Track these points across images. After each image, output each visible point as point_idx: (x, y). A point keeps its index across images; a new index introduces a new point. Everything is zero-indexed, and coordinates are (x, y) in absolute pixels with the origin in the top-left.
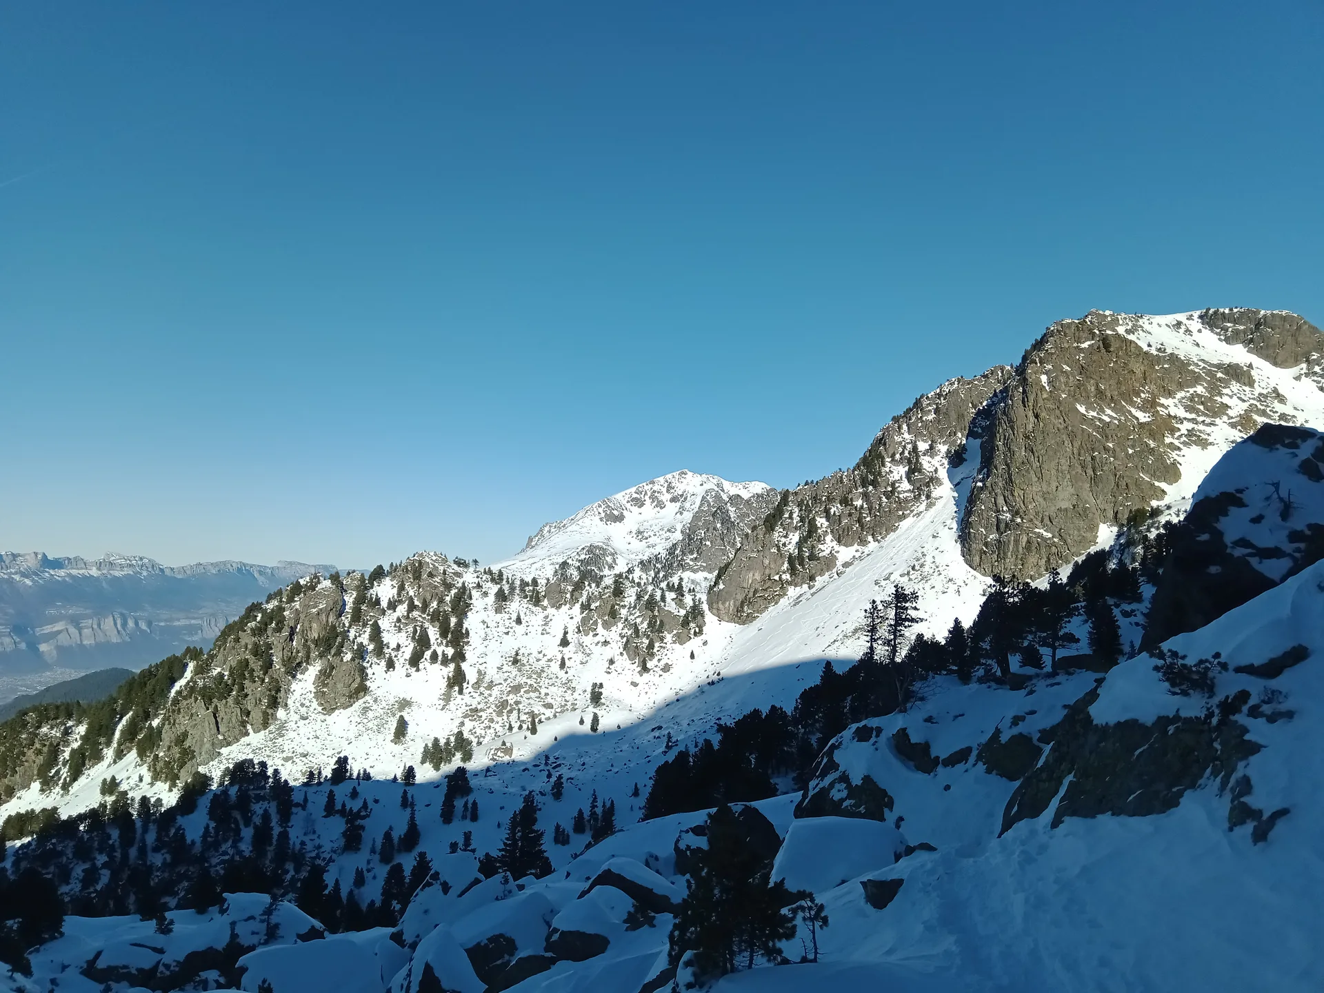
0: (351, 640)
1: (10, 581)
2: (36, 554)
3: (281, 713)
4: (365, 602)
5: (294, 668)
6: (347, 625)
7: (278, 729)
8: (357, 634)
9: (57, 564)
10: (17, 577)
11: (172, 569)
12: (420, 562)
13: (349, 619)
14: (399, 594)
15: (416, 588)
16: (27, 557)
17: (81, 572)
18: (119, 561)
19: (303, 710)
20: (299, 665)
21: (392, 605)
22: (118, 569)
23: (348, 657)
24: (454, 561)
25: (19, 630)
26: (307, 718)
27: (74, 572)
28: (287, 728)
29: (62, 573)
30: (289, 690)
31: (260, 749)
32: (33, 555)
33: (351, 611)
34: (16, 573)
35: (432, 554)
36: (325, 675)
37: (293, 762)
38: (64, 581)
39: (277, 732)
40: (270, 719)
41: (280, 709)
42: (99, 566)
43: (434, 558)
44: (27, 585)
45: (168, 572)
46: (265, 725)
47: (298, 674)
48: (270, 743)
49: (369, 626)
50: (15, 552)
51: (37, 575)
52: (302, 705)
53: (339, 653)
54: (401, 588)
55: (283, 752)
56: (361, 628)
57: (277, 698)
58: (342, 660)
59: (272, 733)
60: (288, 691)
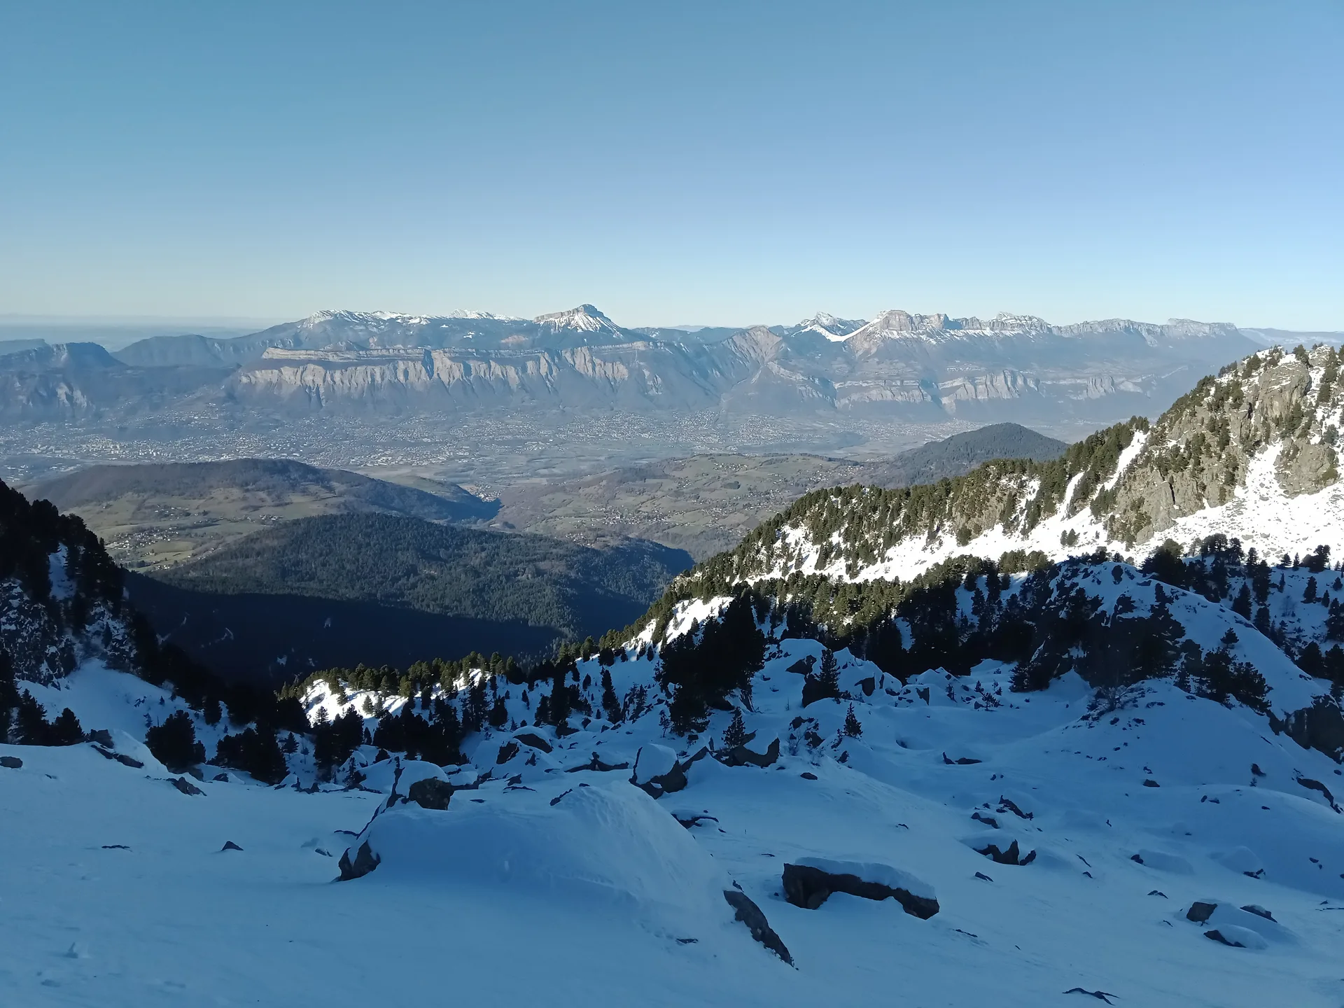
0: (1319, 421)
1: (918, 341)
2: (939, 316)
3: (1238, 491)
4: (1335, 380)
5: (1252, 446)
6: (1314, 404)
7: (1236, 507)
8: (1326, 415)
9: (956, 325)
10: (924, 337)
11: (1059, 328)
13: (1316, 397)
16: (932, 319)
17: (977, 331)
18: (1011, 321)
19: (1263, 491)
20: (1258, 443)
22: (1009, 329)
23: (1316, 440)
25: (925, 384)
26: (1267, 499)
27: (971, 332)
28: (1246, 506)
29: (961, 333)
30: (1247, 469)
31: (1217, 524)
32: (936, 317)
33: (1318, 389)
34: (923, 334)
36: (1287, 458)
37: (1254, 541)
38: (962, 339)
39: (1235, 509)
40: (1228, 495)
41: (1237, 486)
42: (992, 325)
44: (932, 344)
45: (1055, 332)
46: (1222, 501)
47: (1256, 453)
48: (1228, 520)
50: (922, 315)
51: (939, 334)
52: (1262, 485)
53: (1305, 434)
55: (1242, 529)
56: (1330, 408)
57: (1234, 475)
58: (1309, 443)
59: (1230, 510)
60: (1245, 470)
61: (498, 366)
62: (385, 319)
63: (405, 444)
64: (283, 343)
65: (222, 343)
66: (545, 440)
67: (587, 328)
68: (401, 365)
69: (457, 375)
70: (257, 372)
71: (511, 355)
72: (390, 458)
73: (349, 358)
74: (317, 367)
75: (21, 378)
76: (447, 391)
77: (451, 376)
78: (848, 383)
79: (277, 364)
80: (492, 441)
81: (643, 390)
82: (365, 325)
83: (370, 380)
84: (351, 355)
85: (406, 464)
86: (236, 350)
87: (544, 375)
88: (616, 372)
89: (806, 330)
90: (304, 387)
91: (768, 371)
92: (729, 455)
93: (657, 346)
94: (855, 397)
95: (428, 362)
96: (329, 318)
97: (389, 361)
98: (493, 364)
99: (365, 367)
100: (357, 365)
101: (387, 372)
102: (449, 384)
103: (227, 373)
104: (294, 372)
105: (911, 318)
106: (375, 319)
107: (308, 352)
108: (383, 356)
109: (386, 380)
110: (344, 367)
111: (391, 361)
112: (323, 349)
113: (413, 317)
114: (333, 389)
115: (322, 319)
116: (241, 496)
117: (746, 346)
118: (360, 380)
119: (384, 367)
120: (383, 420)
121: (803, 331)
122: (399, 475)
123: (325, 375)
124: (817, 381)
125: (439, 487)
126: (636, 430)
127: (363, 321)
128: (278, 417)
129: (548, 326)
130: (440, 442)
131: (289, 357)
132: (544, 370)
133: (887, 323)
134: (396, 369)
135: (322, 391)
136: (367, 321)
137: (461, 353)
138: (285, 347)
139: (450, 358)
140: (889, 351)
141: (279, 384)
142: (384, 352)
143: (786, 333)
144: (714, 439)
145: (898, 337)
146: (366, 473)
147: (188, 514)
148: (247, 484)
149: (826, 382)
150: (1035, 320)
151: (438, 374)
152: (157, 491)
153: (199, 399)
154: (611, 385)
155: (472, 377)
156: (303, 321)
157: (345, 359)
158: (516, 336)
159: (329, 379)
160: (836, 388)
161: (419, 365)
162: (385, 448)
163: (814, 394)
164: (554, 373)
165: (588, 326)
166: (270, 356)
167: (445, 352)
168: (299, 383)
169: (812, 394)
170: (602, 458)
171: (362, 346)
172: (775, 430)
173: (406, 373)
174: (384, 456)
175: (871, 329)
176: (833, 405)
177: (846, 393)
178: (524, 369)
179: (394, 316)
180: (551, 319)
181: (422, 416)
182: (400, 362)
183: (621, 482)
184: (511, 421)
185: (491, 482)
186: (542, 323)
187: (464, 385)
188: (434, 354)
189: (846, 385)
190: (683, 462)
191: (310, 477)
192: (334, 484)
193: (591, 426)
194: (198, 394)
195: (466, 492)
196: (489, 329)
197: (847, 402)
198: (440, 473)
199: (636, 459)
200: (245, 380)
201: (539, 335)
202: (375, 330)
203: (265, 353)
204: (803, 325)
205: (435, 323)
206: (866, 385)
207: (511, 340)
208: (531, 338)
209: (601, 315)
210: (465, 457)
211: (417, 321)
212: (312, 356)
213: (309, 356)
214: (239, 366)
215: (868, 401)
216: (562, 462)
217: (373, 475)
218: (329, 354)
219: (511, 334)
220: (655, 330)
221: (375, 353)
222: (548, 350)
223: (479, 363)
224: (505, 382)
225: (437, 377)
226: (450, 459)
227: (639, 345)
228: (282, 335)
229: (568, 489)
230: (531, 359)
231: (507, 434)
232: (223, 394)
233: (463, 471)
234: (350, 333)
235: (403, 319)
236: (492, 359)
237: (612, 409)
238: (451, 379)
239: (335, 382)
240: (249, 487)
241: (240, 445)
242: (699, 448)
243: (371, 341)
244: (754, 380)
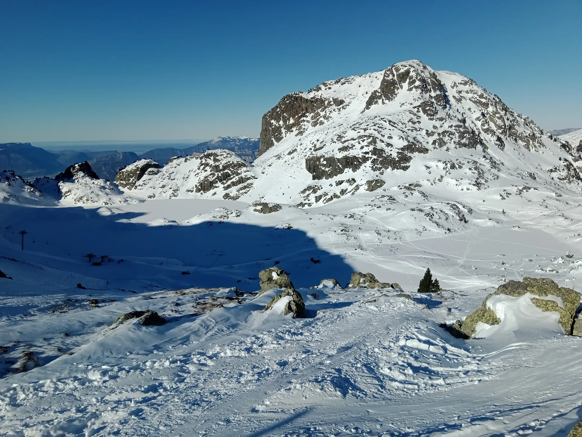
62: (243, 139)
75: (105, 166)
96: (221, 139)
106: (238, 139)
115: (218, 140)
127: (234, 140)
136: (236, 140)
156: (211, 141)
179: (246, 138)
202: (238, 143)
211: (254, 139)
228: (203, 147)
234: (229, 145)
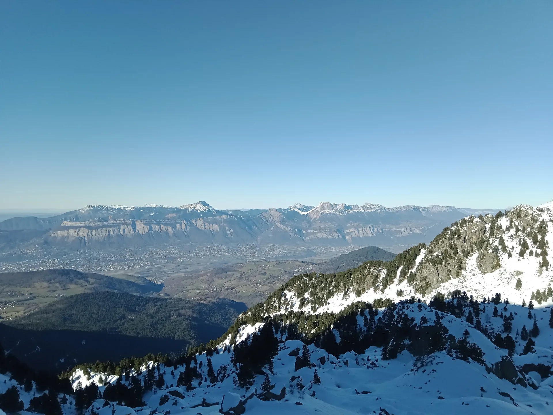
0: (491, 244)
1: (335, 214)
2: (343, 204)
3: (463, 272)
4: (495, 228)
5: (467, 254)
6: (488, 237)
7: (463, 278)
8: (493, 241)
9: (349, 208)
10: (337, 212)
11: (389, 209)
12: (520, 210)
13: (489, 235)
14: (511, 224)
15: (519, 222)
16: (340, 205)
17: (358, 210)
18: (370, 206)
19: (473, 272)
20: (469, 253)
21: (508, 229)
22: (370, 209)
23: (490, 251)
24: (537, 209)
25: (339, 231)
26: (475, 275)
27: (355, 210)
28: (467, 278)
29: (351, 211)
30: (466, 263)
31: (457, 286)
33: (489, 231)
34: (337, 211)
35: (525, 206)
36: (481, 258)
37: (471, 292)
38: (352, 213)
39: (463, 280)
40: (459, 274)
41: (463, 270)
42: (363, 208)
43: (526, 208)
44: (341, 215)
45: (387, 210)
46: (458, 276)
47: (469, 257)
48: (460, 284)
49: (498, 238)
50: (336, 204)
51: (343, 211)
52: (472, 269)
53: (486, 249)
54: (511, 221)
55: (467, 288)
56: (494, 239)
57: (461, 266)
58: (488, 252)
59: (461, 280)
60: (465, 263)
61: (164, 227)
62: (116, 208)
63: (122, 260)
64: (70, 219)
65: (44, 220)
66: (184, 257)
67: (202, 210)
68: (122, 227)
69: (146, 230)
70: (58, 231)
71: (170, 222)
72: (115, 267)
73: (99, 225)
74: (85, 229)
76: (142, 237)
77: (144, 231)
78: (309, 231)
79: (67, 228)
80: (160, 258)
81: (225, 235)
82: (107, 211)
83: (108, 234)
84: (100, 224)
85: (122, 269)
86: (50, 222)
87: (184, 230)
88: (214, 227)
89: (291, 210)
90: (79, 237)
91: (277, 226)
92: (261, 261)
93: (231, 217)
94: (311, 236)
95: (134, 225)
96: (91, 208)
97: (117, 226)
98: (162, 226)
99: (106, 228)
100: (102, 228)
101: (116, 231)
102: (142, 234)
103: (45, 232)
104: (74, 231)
105: (332, 205)
106: (111, 208)
107: (81, 223)
108: (114, 223)
109: (115, 234)
110: (97, 228)
111: (118, 225)
112: (88, 221)
113: (128, 207)
114: (92, 238)
115: (89, 209)
116: (48, 286)
117: (267, 216)
118: (104, 234)
119: (115, 228)
120: (113, 250)
121: (290, 210)
122: (119, 275)
123: (88, 232)
124: (296, 230)
125: (137, 279)
126: (223, 252)
127: (106, 209)
128: (66, 251)
129: (186, 210)
130: (138, 259)
131: (73, 225)
132: (184, 227)
133: (323, 207)
134: (119, 229)
135: (86, 239)
136: (108, 209)
137: (148, 222)
138: (71, 221)
139: (143, 224)
140: (324, 218)
141: (68, 237)
142: (115, 222)
143: (283, 211)
144: (255, 255)
145: (327, 212)
146: (104, 274)
147: (23, 295)
148: (51, 281)
149: (300, 231)
150: (379, 206)
151: (138, 230)
152: (10, 285)
153: (32, 244)
154: (212, 233)
155: (153, 231)
156: (80, 210)
157: (97, 225)
158: (172, 214)
159: (90, 233)
160: (304, 233)
161: (130, 227)
162: (113, 262)
163: (295, 235)
164: (188, 229)
165: (202, 209)
166: (64, 225)
167: (141, 221)
168: (77, 236)
169: (294, 235)
170: (208, 264)
171: (105, 219)
172: (280, 250)
173: (124, 230)
174: (112, 266)
175: (316, 209)
176: (303, 240)
177: (308, 235)
178: (175, 227)
179: (120, 207)
180: (187, 207)
181: (130, 248)
182: (122, 226)
183: (216, 274)
184: (169, 249)
185: (160, 276)
186: (183, 208)
187: (149, 235)
188: (137, 222)
189: (308, 232)
190: (242, 265)
191: (79, 276)
192: (90, 279)
193: (204, 250)
194: (32, 242)
195: (149, 281)
196: (161, 211)
197: (309, 238)
198: (138, 273)
199: (223, 264)
200: (53, 235)
201: (182, 213)
202: (111, 213)
203: (62, 224)
204: (290, 208)
205: (137, 209)
206: (316, 231)
207: (170, 216)
208: (179, 215)
209: (208, 205)
210: (148, 265)
211: (130, 209)
212: (83, 225)
213: (82, 224)
214: (50, 229)
215: (317, 238)
216: (191, 266)
217: (107, 275)
218: (91, 223)
219: (170, 213)
220: (230, 211)
221: (111, 222)
222: (185, 219)
223: (156, 225)
224: (167, 233)
225: (137, 232)
226: (142, 266)
227: (224, 217)
228: (70, 216)
229: (193, 278)
230: (177, 223)
231: (167, 255)
232: (42, 242)
233: (147, 271)
234: (100, 214)
235: (124, 208)
236: (162, 224)
237: (213, 243)
238: (144, 232)
239: (92, 235)
240: (51, 282)
241: (49, 263)
242: (249, 258)
243: (109, 217)
244: (271, 230)
